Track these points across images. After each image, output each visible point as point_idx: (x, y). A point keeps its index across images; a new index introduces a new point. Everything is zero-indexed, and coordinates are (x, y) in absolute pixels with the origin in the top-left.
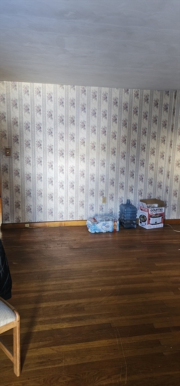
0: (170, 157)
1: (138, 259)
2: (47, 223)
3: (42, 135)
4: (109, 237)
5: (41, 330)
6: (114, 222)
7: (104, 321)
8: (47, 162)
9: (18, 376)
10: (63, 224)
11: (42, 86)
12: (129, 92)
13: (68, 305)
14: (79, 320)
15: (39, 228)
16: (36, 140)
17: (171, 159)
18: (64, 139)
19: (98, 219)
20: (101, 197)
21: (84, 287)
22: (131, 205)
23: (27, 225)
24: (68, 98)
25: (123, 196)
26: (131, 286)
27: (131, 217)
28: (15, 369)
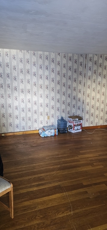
0: (84, 92)
1: (70, 149)
2: (15, 133)
3: (10, 80)
4: (52, 139)
5: (21, 192)
6: (55, 130)
7: (56, 184)
8: (14, 96)
9: (13, 218)
10: (25, 133)
11: (9, 51)
12: (60, 55)
13: (35, 178)
14: (42, 185)
15: (10, 136)
16: (6, 84)
17: (85, 93)
18: (23, 82)
19: (46, 129)
20: (47, 116)
21: (42, 167)
22: (64, 120)
23: (3, 135)
24: (25, 58)
25: (59, 115)
26: (68, 164)
27: (64, 127)
28: (10, 215)
